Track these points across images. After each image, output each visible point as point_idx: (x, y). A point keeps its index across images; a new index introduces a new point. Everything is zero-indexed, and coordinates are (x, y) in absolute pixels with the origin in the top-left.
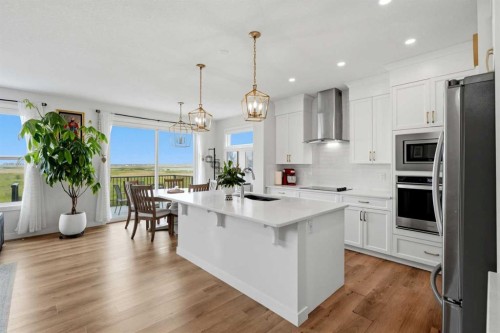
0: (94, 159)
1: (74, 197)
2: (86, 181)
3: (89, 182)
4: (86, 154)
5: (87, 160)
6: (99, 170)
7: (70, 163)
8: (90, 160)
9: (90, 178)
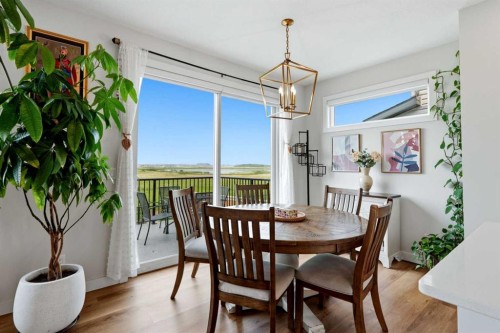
0: (105, 138)
1: (55, 231)
2: (86, 190)
3: (95, 193)
4: (85, 121)
5: (90, 137)
6: (116, 164)
7: (37, 139)
8: (96, 137)
9: (96, 183)
